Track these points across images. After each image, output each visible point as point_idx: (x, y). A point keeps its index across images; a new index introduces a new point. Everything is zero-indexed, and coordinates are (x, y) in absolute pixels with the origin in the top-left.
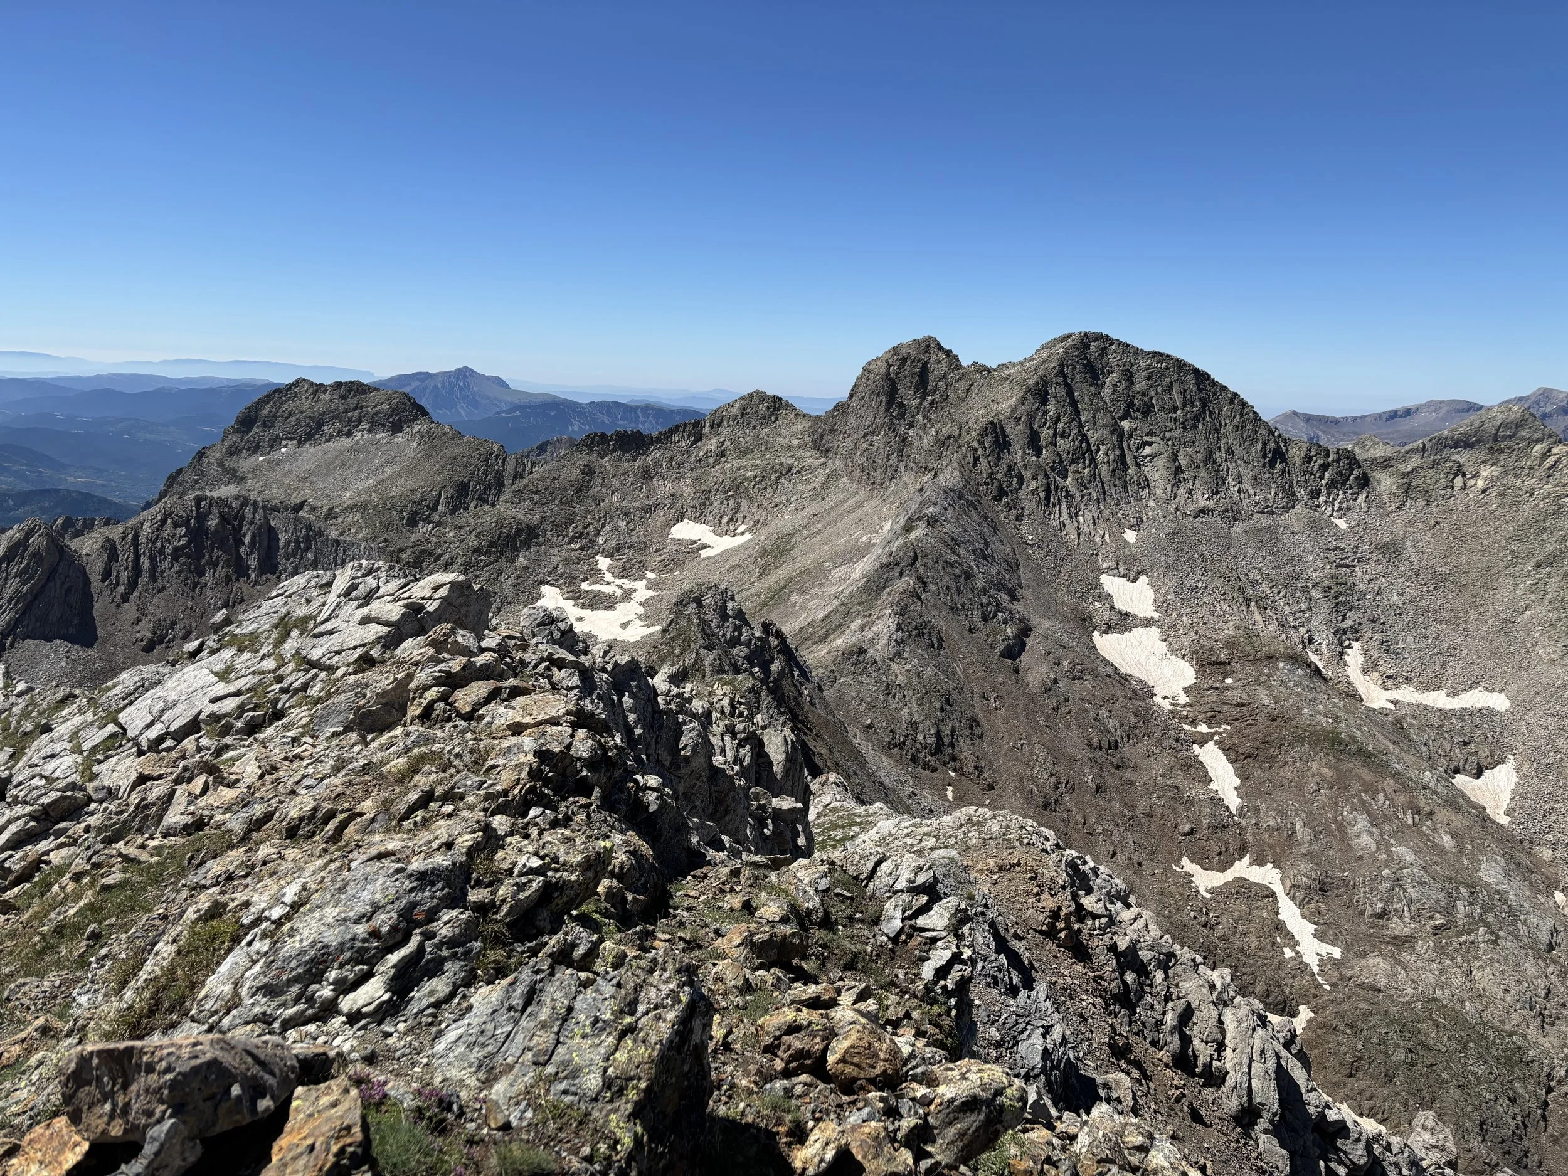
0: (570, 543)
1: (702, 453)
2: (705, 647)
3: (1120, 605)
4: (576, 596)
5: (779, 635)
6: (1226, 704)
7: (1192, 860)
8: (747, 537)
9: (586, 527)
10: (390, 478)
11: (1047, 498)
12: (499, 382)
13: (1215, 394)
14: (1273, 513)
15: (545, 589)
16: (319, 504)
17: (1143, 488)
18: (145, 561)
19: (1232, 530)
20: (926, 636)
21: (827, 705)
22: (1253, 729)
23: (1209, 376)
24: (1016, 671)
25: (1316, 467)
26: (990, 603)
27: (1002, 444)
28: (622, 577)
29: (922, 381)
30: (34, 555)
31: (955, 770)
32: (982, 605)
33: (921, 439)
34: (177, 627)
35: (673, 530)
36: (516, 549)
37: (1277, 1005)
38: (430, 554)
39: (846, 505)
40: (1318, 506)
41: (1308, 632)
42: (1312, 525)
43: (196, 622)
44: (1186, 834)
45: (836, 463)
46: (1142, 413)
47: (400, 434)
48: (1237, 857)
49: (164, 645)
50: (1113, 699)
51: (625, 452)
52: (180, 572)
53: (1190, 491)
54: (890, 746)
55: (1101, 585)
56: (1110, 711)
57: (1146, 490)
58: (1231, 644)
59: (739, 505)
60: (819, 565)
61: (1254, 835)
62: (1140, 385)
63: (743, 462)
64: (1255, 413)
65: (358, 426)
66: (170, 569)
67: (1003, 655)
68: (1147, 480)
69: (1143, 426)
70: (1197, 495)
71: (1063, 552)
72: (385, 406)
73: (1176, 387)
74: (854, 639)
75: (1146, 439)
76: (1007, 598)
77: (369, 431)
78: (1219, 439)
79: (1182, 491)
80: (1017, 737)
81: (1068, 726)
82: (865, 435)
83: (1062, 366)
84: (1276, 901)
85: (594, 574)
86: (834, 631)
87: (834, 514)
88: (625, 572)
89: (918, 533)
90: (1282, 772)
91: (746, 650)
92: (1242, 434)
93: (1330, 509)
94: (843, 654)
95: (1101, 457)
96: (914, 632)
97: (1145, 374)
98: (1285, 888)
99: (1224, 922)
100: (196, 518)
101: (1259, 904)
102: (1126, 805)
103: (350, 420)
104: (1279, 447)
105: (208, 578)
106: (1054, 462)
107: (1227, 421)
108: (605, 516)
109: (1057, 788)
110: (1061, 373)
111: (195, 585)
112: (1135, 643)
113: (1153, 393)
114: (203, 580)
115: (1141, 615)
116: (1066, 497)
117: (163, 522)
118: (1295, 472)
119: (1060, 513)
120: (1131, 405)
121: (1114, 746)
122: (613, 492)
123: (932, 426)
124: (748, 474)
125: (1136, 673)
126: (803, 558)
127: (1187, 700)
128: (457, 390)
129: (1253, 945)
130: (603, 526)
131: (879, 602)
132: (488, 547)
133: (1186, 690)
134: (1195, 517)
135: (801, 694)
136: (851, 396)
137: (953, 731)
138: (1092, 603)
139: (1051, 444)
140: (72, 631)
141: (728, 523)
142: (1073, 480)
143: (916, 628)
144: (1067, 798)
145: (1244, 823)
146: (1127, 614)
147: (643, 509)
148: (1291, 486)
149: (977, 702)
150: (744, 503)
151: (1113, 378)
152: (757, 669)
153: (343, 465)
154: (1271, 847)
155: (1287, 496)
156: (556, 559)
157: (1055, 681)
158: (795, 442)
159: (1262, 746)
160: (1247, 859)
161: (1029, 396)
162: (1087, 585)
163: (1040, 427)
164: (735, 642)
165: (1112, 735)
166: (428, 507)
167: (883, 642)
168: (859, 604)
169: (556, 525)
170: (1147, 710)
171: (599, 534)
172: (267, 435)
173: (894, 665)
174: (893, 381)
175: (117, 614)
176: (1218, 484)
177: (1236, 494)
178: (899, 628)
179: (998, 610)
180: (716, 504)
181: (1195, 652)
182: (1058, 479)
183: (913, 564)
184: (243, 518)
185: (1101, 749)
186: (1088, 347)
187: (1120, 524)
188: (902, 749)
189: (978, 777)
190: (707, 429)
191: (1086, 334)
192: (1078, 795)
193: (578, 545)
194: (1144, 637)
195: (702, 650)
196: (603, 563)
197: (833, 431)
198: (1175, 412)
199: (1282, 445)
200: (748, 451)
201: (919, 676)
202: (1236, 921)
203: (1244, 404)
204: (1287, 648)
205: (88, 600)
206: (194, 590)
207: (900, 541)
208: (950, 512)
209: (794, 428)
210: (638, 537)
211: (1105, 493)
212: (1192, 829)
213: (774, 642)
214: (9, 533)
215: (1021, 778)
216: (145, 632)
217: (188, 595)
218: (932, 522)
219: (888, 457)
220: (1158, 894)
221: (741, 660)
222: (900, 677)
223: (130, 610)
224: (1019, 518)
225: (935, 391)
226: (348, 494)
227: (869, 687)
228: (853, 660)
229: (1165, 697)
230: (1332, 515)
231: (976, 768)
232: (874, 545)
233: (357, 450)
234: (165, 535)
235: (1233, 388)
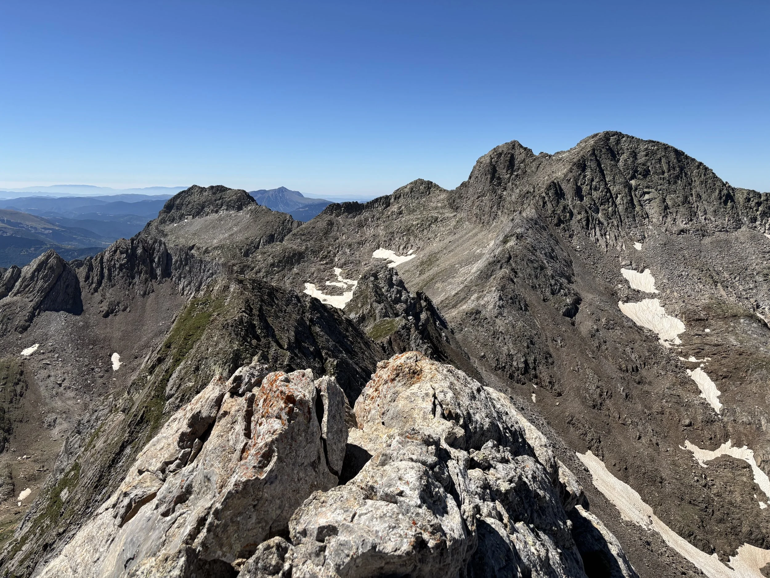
0: (320, 261)
1: (389, 213)
2: (377, 302)
3: (633, 286)
4: (323, 288)
5: (427, 300)
6: (707, 344)
7: (692, 443)
8: (413, 256)
9: (329, 252)
10: (236, 232)
11: (587, 225)
12: (298, 194)
13: (688, 163)
14: (727, 232)
15: (307, 285)
16: (201, 246)
17: (645, 219)
18: (106, 271)
19: (702, 242)
20: (517, 303)
21: (457, 343)
22: (727, 360)
23: (684, 153)
24: (573, 324)
25: (753, 204)
26: (556, 284)
27: (559, 194)
28: (347, 278)
29: (511, 164)
30: (50, 268)
31: (537, 384)
32: (551, 285)
33: (511, 195)
34: (120, 305)
35: (374, 253)
36: (292, 264)
37: (757, 540)
38: (248, 267)
39: (467, 236)
40: (756, 227)
41: (756, 301)
42: (753, 238)
43: (130, 302)
44: (686, 426)
45: (462, 215)
46: (643, 175)
47: (242, 211)
48: (722, 441)
49: (114, 314)
50: (633, 341)
51: (350, 213)
52: (123, 277)
53: (674, 220)
54: (496, 368)
55: (621, 275)
56: (632, 349)
57: (647, 219)
58: (708, 308)
59: (409, 240)
60: (452, 266)
61: (734, 427)
62: (641, 159)
63: (411, 217)
64: (713, 173)
65: (221, 208)
66: (118, 275)
67: (565, 314)
68: (647, 214)
69: (643, 183)
70: (679, 221)
71: (598, 256)
72: (234, 197)
73: (663, 160)
74: (473, 305)
75: (645, 190)
76: (566, 281)
77: (227, 210)
78: (691, 189)
79: (669, 219)
80: (575, 364)
81: (606, 358)
82: (479, 197)
83: (594, 150)
84: (751, 471)
85: (333, 277)
86: (461, 301)
87: (460, 241)
88: (349, 276)
89: (512, 243)
90: (749, 387)
91: (404, 306)
92: (706, 186)
93: (763, 229)
94: (467, 314)
95: (618, 201)
96: (510, 301)
97: (644, 153)
98: (757, 462)
99: (718, 483)
100: (131, 249)
101: (739, 472)
102: (646, 407)
103: (217, 205)
104: (729, 193)
105: (136, 280)
106: (591, 204)
107: (696, 179)
108: (339, 247)
109: (601, 395)
110: (593, 154)
111: (130, 284)
112: (645, 308)
113: (649, 164)
114: (134, 281)
115: (647, 292)
116: (598, 224)
117: (115, 251)
118: (740, 207)
119: (595, 233)
120: (636, 171)
121: (636, 370)
122: (343, 234)
123: (517, 188)
124: (414, 223)
125: (646, 326)
126: (444, 263)
127: (681, 342)
128: (279, 198)
129: (738, 500)
130: (338, 252)
131: (488, 284)
132: (278, 263)
133: (680, 336)
134: (678, 235)
135: (440, 335)
136: (470, 178)
137: (535, 360)
138: (617, 285)
139: (589, 194)
140: (69, 307)
141: (403, 249)
142: (602, 214)
143: (511, 298)
144: (608, 401)
145: (725, 419)
146: (638, 291)
147: (358, 243)
148: (738, 215)
149: (549, 343)
150: (412, 238)
151: (625, 156)
152: (411, 317)
153: (214, 227)
154: (746, 435)
155: (736, 221)
156: (313, 270)
157: (598, 330)
158: (439, 205)
159: (734, 371)
160: (729, 443)
161: (575, 168)
162: (613, 275)
163: (581, 184)
164: (397, 301)
165: (634, 363)
166: (254, 247)
167: (491, 307)
168: (476, 286)
169: (313, 252)
170: (656, 347)
171: (335, 256)
172: (178, 214)
173: (497, 321)
174: (494, 166)
175: (91, 298)
176: (692, 215)
177: (703, 221)
178: (500, 299)
179: (561, 288)
180: (397, 239)
181: (684, 313)
182: (593, 214)
183: (508, 261)
184: (154, 249)
185: (627, 371)
186: (609, 139)
187: (632, 240)
188: (503, 370)
189: (551, 388)
190: (392, 200)
191: (607, 132)
192: (615, 400)
193: (325, 262)
194: (650, 305)
195: (374, 303)
196: (337, 271)
197: (460, 197)
198: (663, 174)
199: (731, 192)
200: (414, 211)
201: (513, 327)
202: (726, 483)
203: (706, 169)
204: (745, 311)
205: (78, 291)
206: (129, 286)
207: (500, 249)
208: (530, 231)
209: (439, 198)
210: (356, 257)
211: (621, 222)
212: (691, 423)
213: (424, 304)
214: (40, 257)
215: (578, 389)
216: (105, 307)
217: (126, 288)
218: (519, 237)
219: (491, 208)
220: (671, 464)
221: (401, 311)
222: (501, 328)
223: (98, 296)
224: (571, 236)
225: (519, 169)
226: (215, 241)
227: (483, 334)
228: (473, 317)
229: (666, 340)
230: (764, 232)
231: (550, 383)
232: (484, 254)
233: (220, 219)
234: (116, 258)
235: (699, 160)
